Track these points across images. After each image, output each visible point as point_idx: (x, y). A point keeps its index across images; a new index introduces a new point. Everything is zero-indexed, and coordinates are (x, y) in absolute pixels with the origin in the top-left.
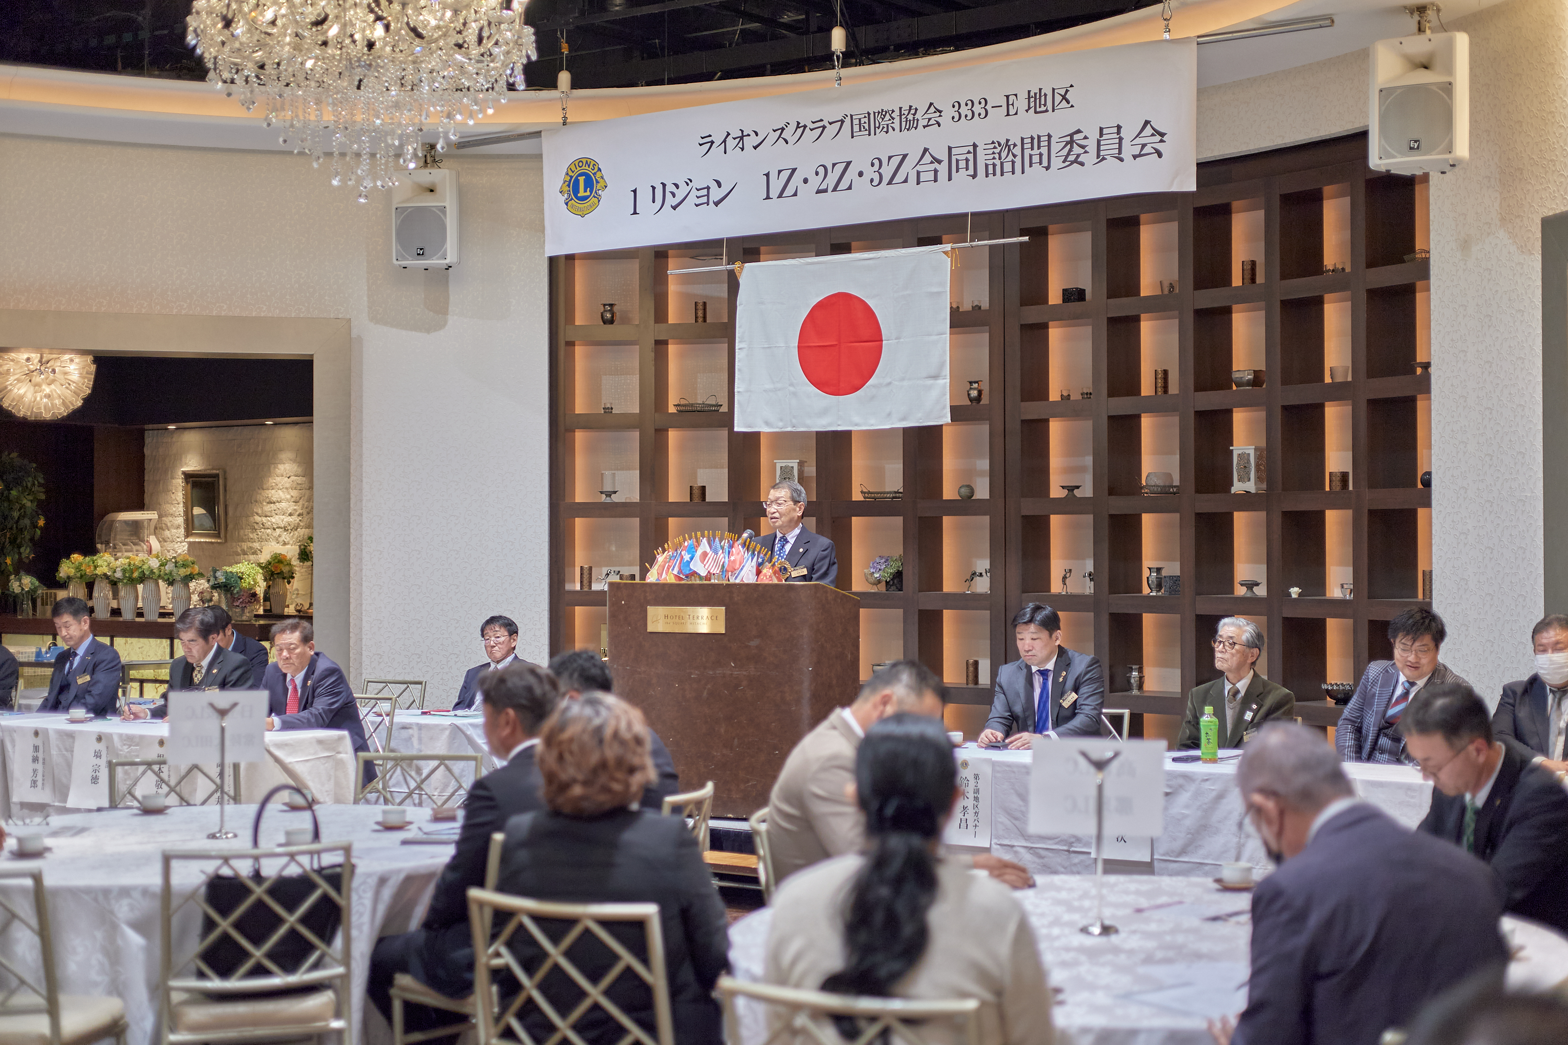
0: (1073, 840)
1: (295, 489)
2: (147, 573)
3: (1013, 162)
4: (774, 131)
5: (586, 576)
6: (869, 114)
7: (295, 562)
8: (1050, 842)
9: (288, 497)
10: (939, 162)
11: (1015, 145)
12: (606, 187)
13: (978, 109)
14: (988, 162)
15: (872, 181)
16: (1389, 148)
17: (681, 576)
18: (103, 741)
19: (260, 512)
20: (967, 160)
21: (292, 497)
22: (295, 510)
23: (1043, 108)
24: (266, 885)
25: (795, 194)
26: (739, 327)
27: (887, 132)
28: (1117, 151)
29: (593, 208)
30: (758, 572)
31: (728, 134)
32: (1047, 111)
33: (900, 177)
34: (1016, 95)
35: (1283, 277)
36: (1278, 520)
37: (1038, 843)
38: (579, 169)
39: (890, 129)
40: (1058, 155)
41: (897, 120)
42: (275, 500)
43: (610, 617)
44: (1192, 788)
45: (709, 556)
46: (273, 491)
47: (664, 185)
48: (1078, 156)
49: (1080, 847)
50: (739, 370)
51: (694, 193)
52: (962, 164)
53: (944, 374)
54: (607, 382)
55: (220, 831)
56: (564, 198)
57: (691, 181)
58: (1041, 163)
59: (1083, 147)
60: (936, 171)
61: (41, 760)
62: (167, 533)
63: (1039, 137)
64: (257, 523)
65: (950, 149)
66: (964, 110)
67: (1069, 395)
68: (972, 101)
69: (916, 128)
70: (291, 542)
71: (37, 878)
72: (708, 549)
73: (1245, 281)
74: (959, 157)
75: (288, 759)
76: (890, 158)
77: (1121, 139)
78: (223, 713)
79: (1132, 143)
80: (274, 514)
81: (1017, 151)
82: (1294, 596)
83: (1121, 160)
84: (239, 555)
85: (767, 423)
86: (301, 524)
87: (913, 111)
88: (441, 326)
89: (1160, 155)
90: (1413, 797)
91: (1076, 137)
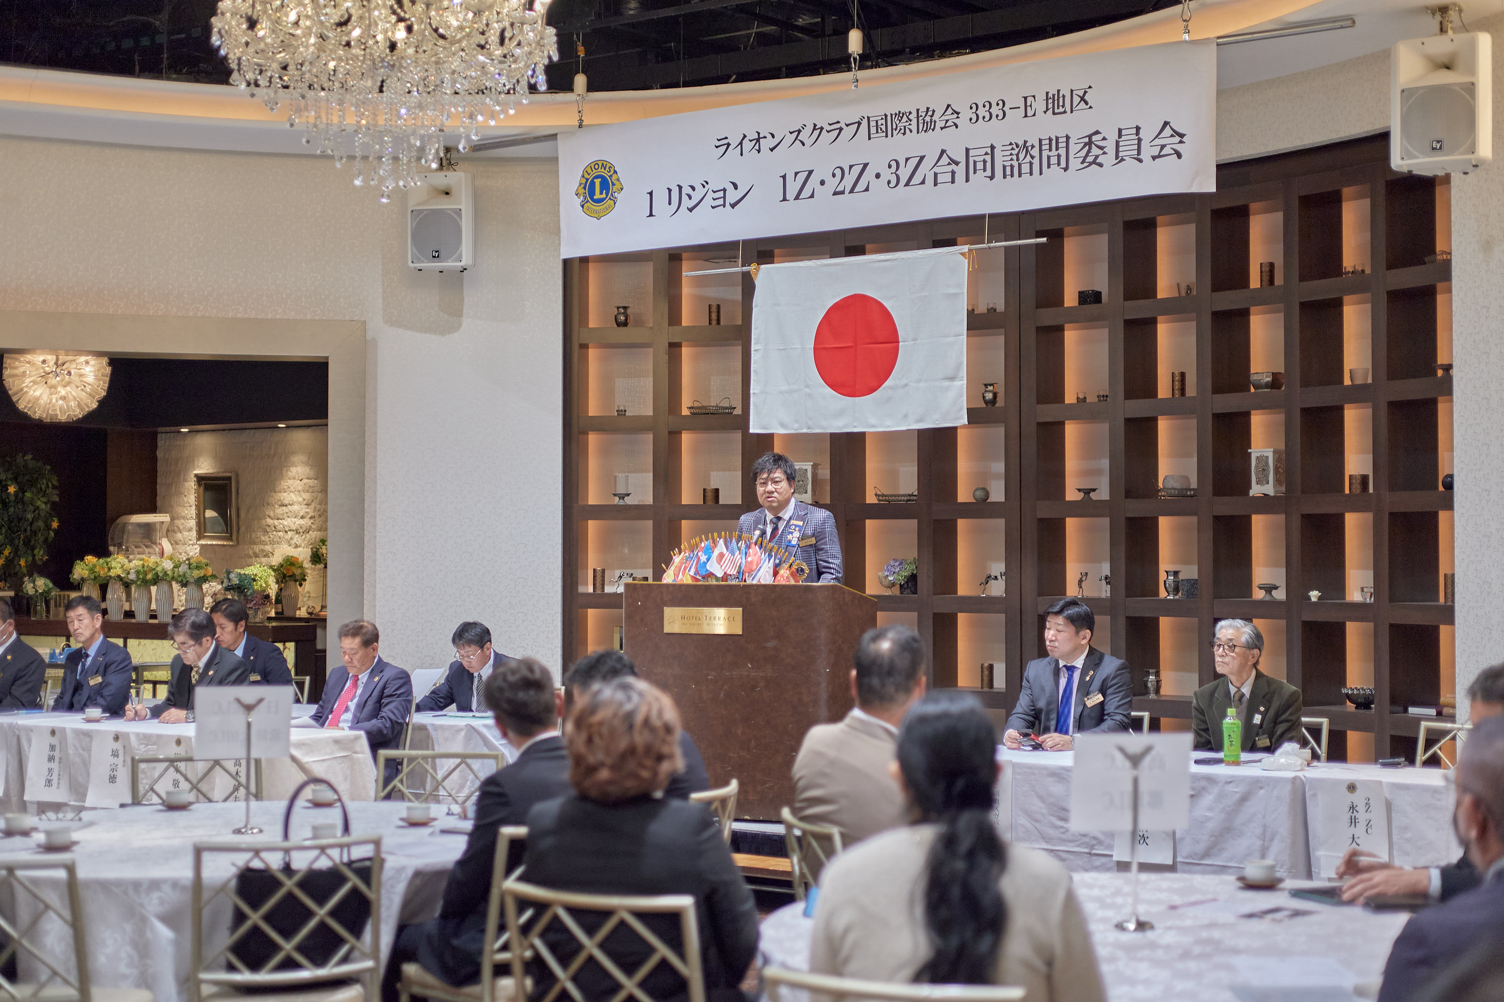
0: (1094, 842)
1: (308, 491)
2: (161, 575)
3: (1031, 164)
4: (791, 133)
5: (599, 579)
6: (886, 116)
7: (307, 565)
8: (1072, 844)
9: (300, 499)
10: (957, 163)
11: (1033, 147)
12: (622, 189)
13: (995, 110)
14: (1005, 163)
15: (889, 182)
16: (1410, 149)
17: (698, 577)
18: (120, 740)
19: (272, 515)
20: (985, 162)
21: (304, 499)
22: (307, 512)
23: (1061, 110)
24: (297, 878)
25: (812, 196)
26: (755, 329)
27: (904, 134)
28: (1136, 152)
29: (609, 210)
30: (776, 573)
31: (745, 136)
32: (1065, 112)
33: (917, 179)
34: (1034, 97)
35: (1302, 278)
36: (1297, 523)
37: (1059, 846)
38: (594, 171)
39: (907, 130)
40: (1076, 156)
41: (914, 122)
42: (286, 502)
43: (626, 618)
44: (1216, 790)
45: (726, 557)
46: (285, 494)
47: (680, 187)
48: (1097, 157)
49: (1101, 850)
50: (755, 372)
51: (710, 195)
52: (980, 166)
53: (960, 375)
54: (620, 384)
55: (246, 826)
56: (580, 201)
57: (707, 183)
58: (1059, 164)
59: (1101, 148)
60: (953, 173)
61: (57, 759)
62: (179, 536)
63: (1057, 138)
64: (269, 526)
65: (967, 150)
66: (982, 112)
67: (1085, 398)
68: (990, 103)
69: (933, 130)
70: (303, 545)
71: (71, 869)
72: (725, 551)
73: (1264, 283)
74: (977, 159)
75: (305, 759)
76: (907, 160)
77: (1140, 140)
78: (249, 708)
79: (1152, 144)
80: (286, 517)
81: (1035, 152)
82: (1314, 599)
83: (1140, 161)
84: (250, 557)
85: (783, 425)
86: (313, 527)
87: (930, 113)
88: (455, 327)
89: (1179, 156)
90: (1439, 800)
91: (1094, 138)
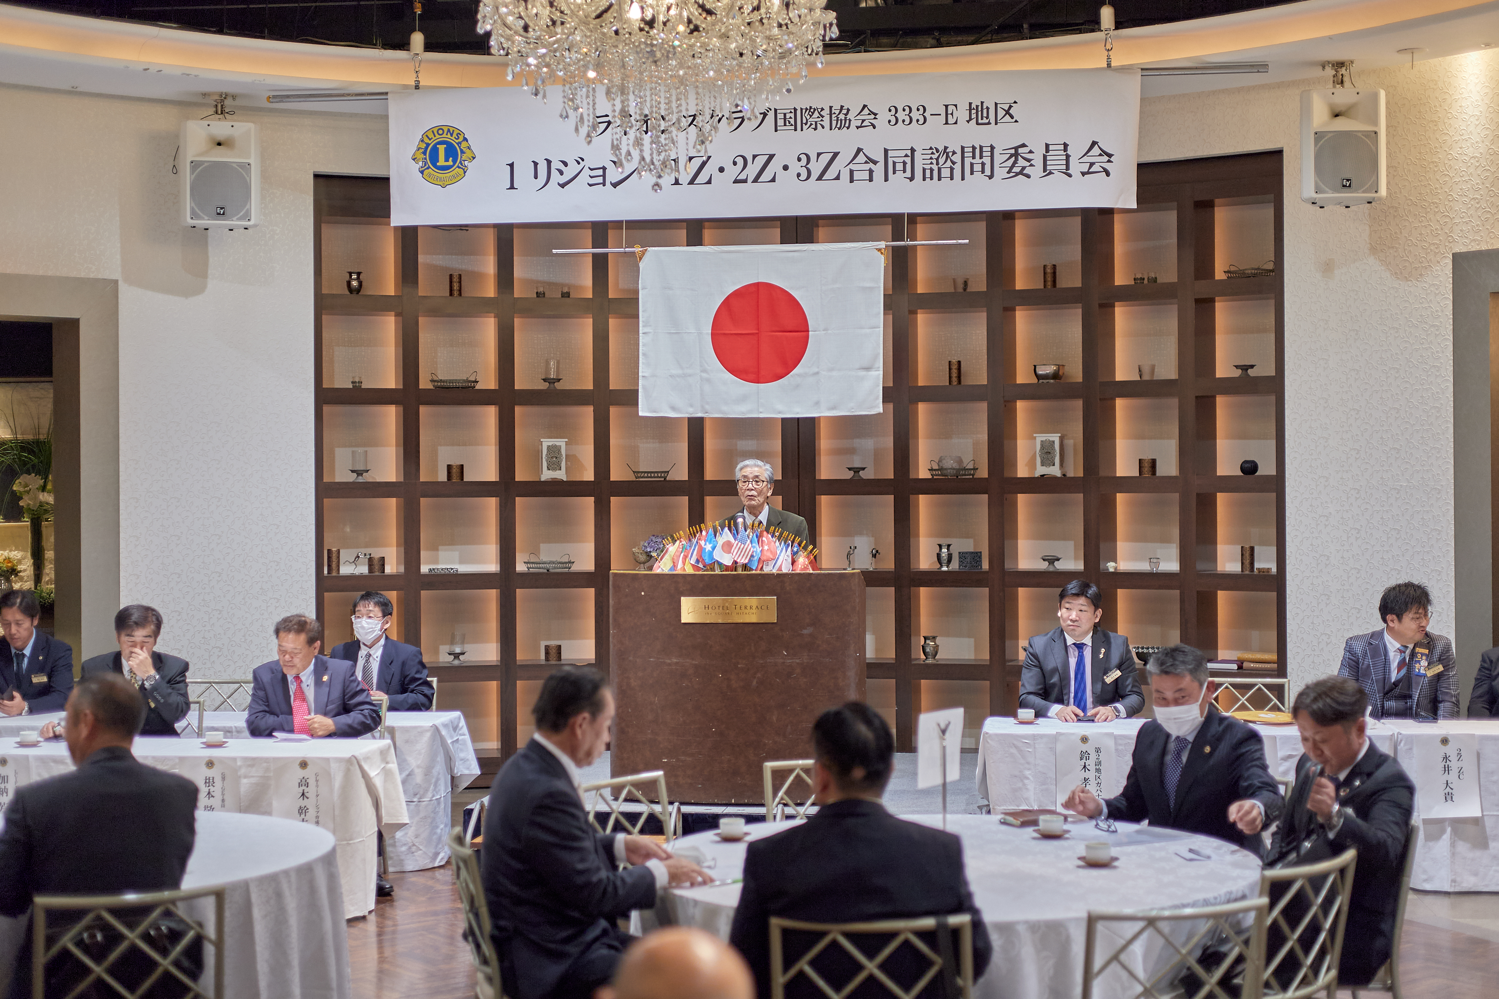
3: (952, 169)
5: (334, 559)
6: (795, 110)
10: (875, 163)
11: (954, 153)
12: (474, 158)
13: (915, 115)
14: (925, 166)
15: (799, 175)
16: (1321, 184)
17: (701, 565)
20: (904, 163)
23: (985, 121)
25: (709, 182)
26: (643, 311)
27: (815, 129)
28: (1064, 167)
29: (456, 179)
30: (793, 562)
32: (989, 123)
33: (831, 173)
34: (956, 106)
38: (438, 136)
39: (819, 126)
40: (1001, 166)
41: (827, 119)
45: (735, 545)
47: (549, 162)
48: (1024, 168)
50: (644, 354)
51: (586, 172)
52: (899, 167)
53: (877, 366)
56: (418, 166)
57: (583, 160)
58: (983, 171)
59: (1029, 160)
60: (871, 172)
63: (981, 147)
65: (886, 151)
66: (901, 115)
68: (910, 107)
69: (848, 128)
72: (731, 539)
74: (896, 160)
76: (819, 155)
77: (1068, 156)
78: (943, 732)
79: (1080, 161)
81: (957, 158)
83: (1070, 176)
85: (673, 408)
87: (844, 111)
88: (200, 289)
89: (1108, 174)
91: (1020, 150)
